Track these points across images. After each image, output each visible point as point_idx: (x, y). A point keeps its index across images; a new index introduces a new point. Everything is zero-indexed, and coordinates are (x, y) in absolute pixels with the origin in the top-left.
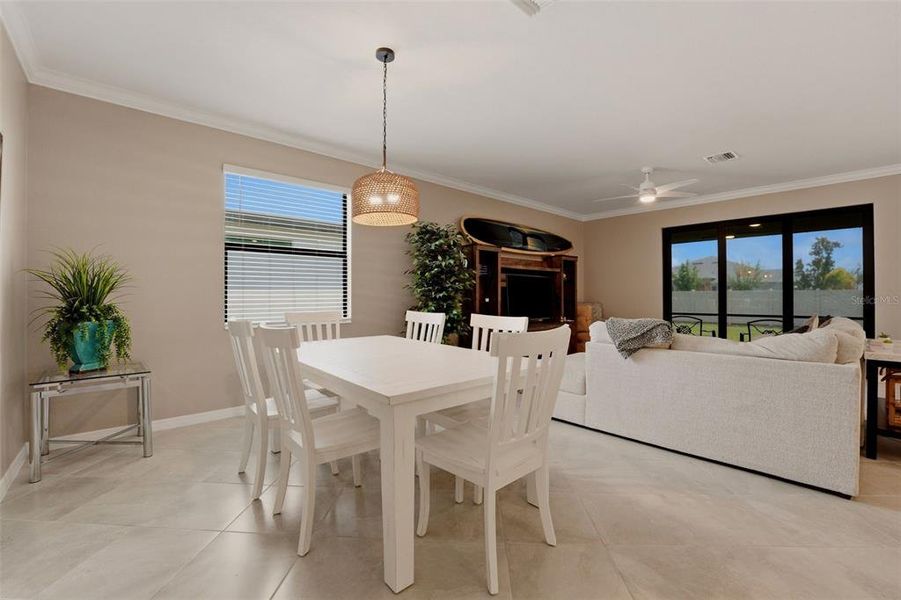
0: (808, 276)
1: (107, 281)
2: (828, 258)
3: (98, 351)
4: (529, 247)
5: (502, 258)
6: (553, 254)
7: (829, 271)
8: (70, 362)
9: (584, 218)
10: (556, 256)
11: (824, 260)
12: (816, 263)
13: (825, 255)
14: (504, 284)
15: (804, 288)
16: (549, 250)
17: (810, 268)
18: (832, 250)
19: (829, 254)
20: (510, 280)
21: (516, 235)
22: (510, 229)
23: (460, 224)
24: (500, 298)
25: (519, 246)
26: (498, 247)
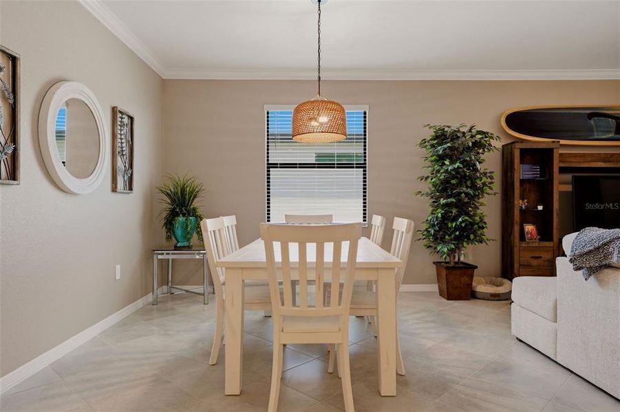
1: (192, 192)
3: (187, 235)
5: (561, 155)
8: (174, 241)
14: (569, 188)
20: (576, 182)
21: (604, 122)
22: (591, 116)
23: (500, 121)
24: (556, 205)
25: (604, 137)
26: (553, 142)
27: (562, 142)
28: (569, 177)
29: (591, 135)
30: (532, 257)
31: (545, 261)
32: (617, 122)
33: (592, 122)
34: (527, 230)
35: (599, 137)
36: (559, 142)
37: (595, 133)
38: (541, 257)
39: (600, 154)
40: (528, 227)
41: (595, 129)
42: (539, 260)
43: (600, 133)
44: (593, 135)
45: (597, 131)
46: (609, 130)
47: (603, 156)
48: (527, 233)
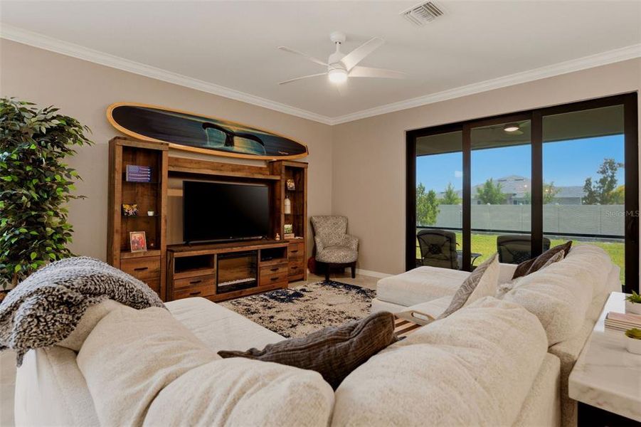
0: (595, 192)
2: (612, 177)
4: (235, 149)
5: (170, 158)
6: (274, 159)
7: (612, 188)
9: (332, 122)
10: (278, 161)
11: (609, 179)
12: (603, 181)
13: (611, 174)
14: (180, 193)
15: (590, 203)
16: (269, 154)
17: (596, 185)
18: (616, 170)
19: (613, 173)
21: (216, 133)
22: (206, 126)
23: (106, 111)
24: (164, 211)
25: (215, 147)
26: (162, 144)
27: (171, 145)
28: (179, 182)
29: (204, 144)
30: (135, 270)
31: (151, 272)
32: (227, 136)
33: (206, 131)
34: (133, 239)
35: (212, 147)
36: (168, 144)
37: (208, 142)
38: (146, 268)
39: (213, 163)
40: (135, 235)
41: (208, 138)
42: (145, 272)
43: (212, 143)
44: (206, 144)
45: (210, 141)
46: (220, 141)
47: (216, 165)
48: (134, 242)
